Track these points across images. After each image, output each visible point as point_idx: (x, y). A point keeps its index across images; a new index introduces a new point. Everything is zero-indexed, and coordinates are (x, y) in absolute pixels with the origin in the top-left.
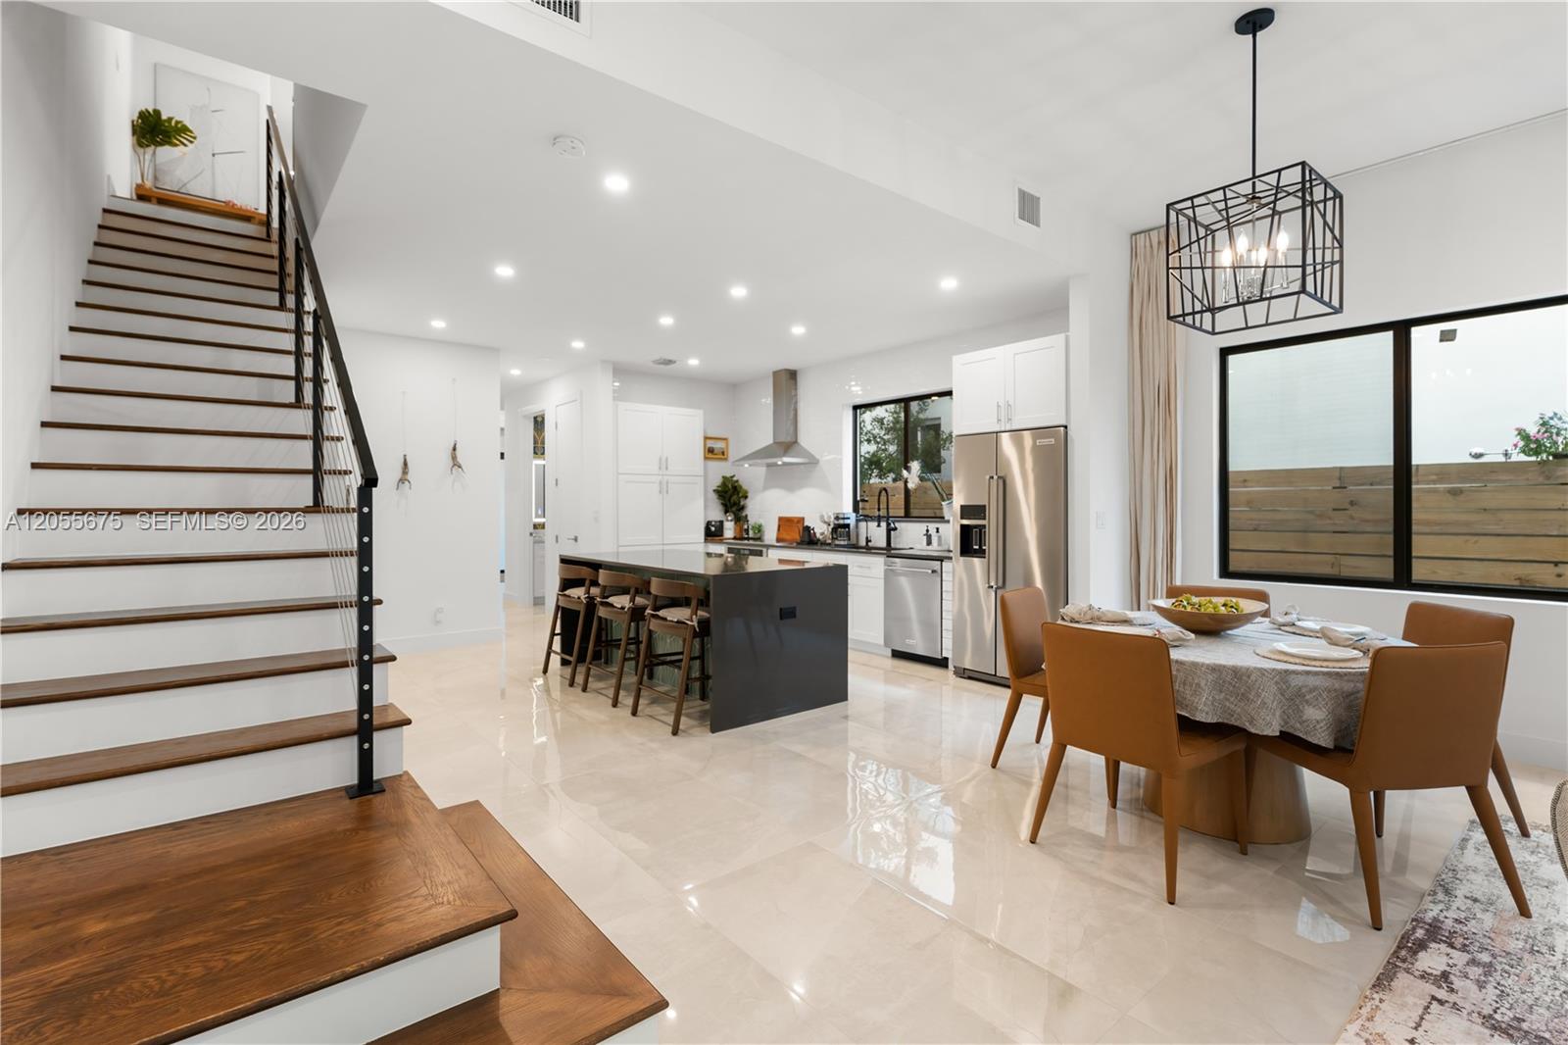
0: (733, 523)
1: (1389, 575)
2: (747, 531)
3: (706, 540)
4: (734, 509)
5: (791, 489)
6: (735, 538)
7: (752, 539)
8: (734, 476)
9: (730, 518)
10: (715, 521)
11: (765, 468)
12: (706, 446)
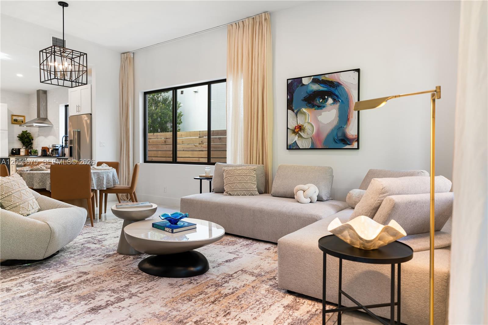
0: (25, 150)
1: (171, 159)
2: (30, 153)
3: (9, 156)
4: (27, 144)
5: (46, 136)
6: (25, 155)
8: (27, 131)
9: (24, 147)
10: (16, 149)
11: (38, 128)
12: (12, 119)
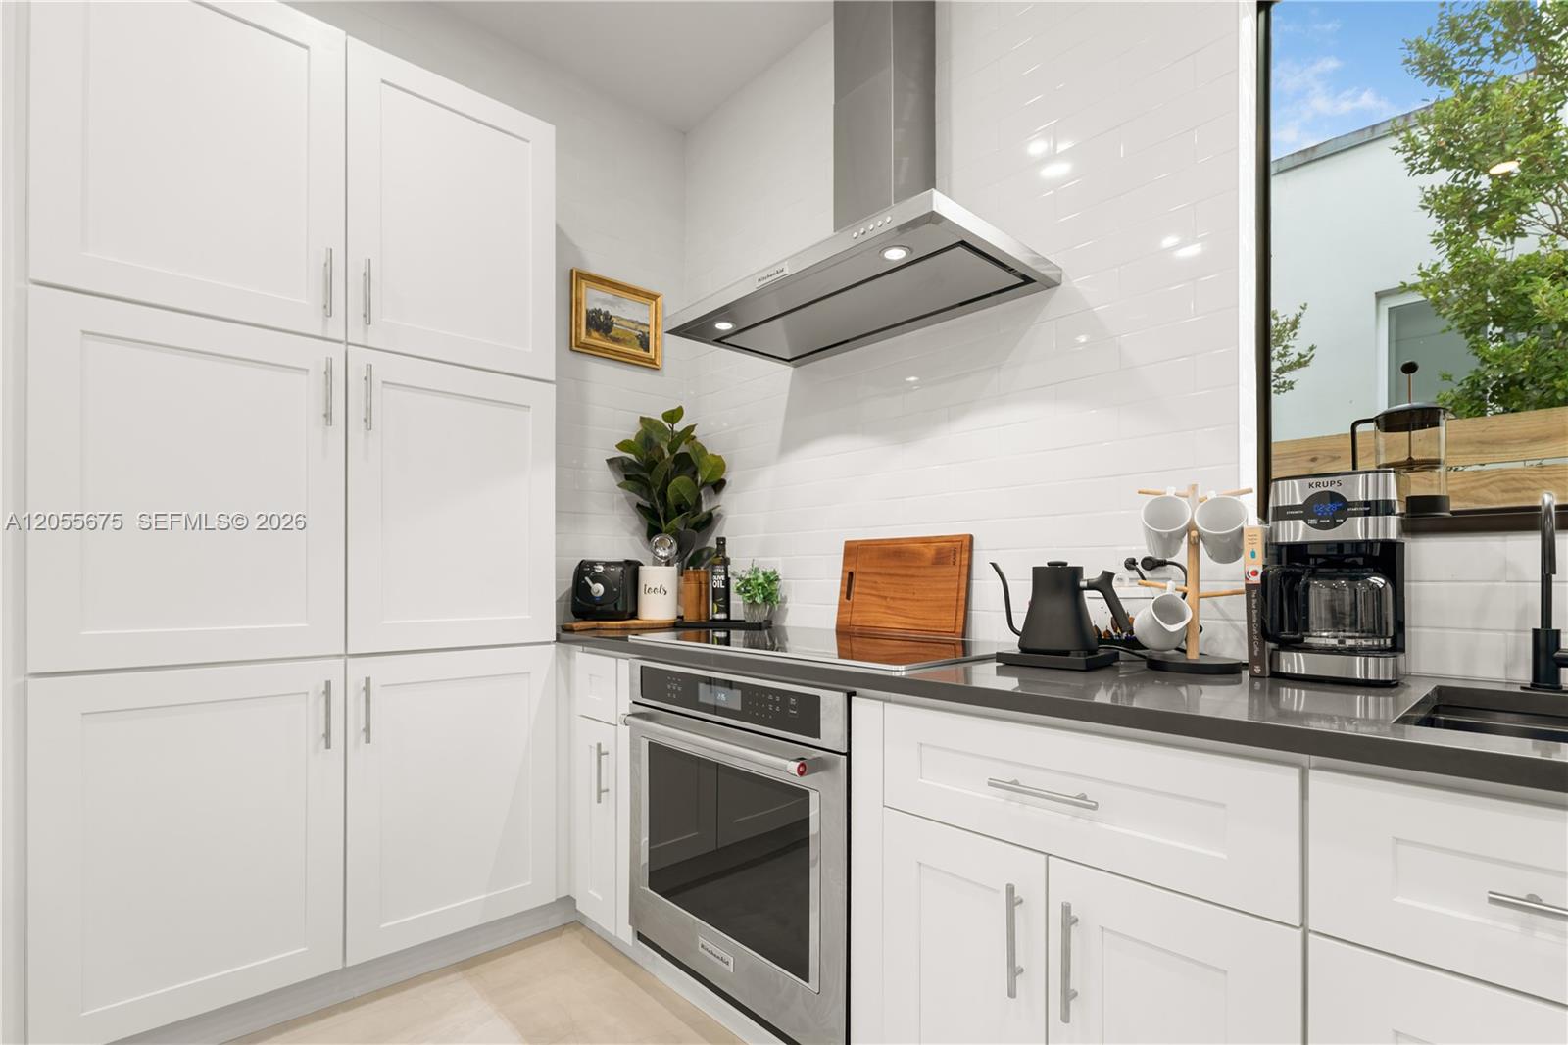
0: (674, 569)
2: (724, 597)
3: (564, 633)
4: (677, 522)
6: (678, 626)
7: (740, 625)
8: (679, 414)
9: (662, 554)
10: (607, 564)
11: (787, 370)
12: (573, 303)
